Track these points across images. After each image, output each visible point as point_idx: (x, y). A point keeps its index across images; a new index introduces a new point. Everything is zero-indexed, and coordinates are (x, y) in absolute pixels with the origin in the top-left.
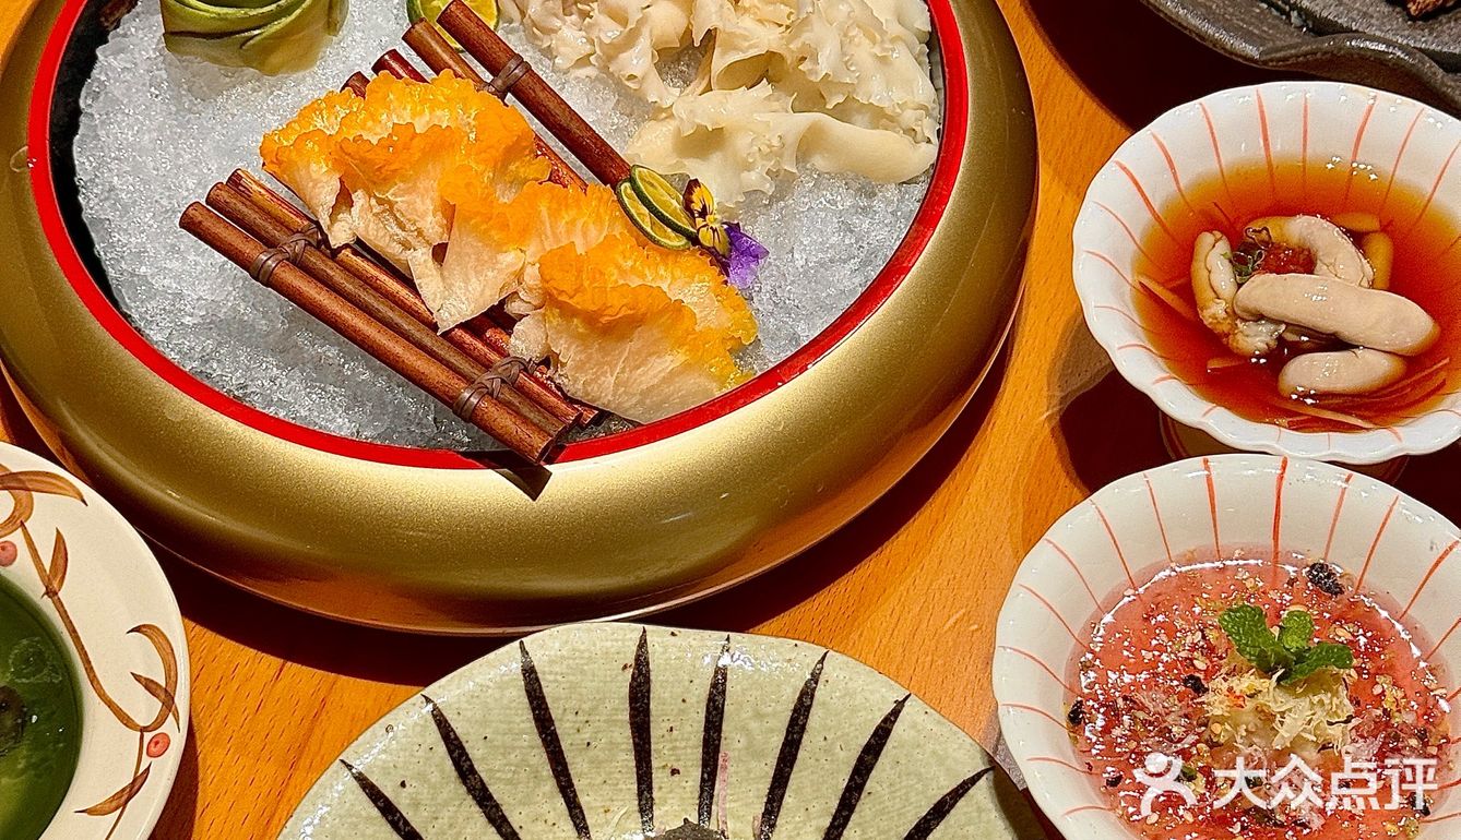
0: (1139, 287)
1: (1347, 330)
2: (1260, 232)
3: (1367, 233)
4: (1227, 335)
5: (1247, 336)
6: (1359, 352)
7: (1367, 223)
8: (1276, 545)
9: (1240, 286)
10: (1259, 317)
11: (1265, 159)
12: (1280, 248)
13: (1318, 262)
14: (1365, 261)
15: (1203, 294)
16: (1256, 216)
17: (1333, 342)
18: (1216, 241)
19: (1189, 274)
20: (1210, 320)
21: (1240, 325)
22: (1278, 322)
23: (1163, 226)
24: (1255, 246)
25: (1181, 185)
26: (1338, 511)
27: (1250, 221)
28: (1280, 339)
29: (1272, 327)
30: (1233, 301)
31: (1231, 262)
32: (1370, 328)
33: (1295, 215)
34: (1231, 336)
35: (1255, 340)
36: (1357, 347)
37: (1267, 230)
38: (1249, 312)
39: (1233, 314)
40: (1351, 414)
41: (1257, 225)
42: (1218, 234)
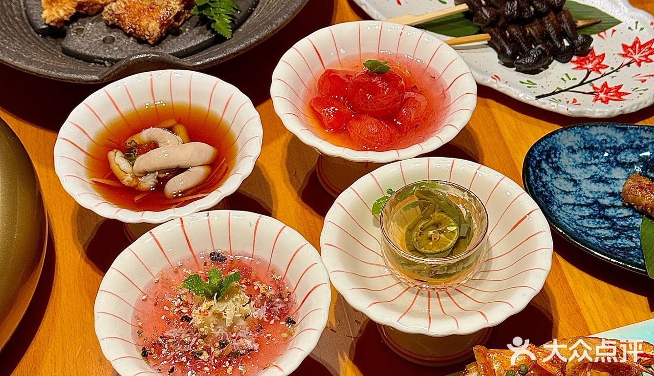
0: (93, 183)
1: (182, 163)
2: (131, 143)
3: (173, 126)
4: (137, 186)
5: (145, 182)
6: (191, 169)
7: (171, 123)
8: (193, 253)
9: (133, 165)
10: (146, 173)
11: (120, 116)
12: (142, 145)
13: (159, 144)
14: (177, 136)
15: (120, 175)
16: (127, 138)
17: (179, 170)
18: (116, 153)
19: (111, 170)
20: (128, 183)
21: (140, 179)
22: (154, 172)
23: (92, 156)
24: (132, 148)
25: (92, 138)
26: (210, 228)
27: (126, 140)
28: (158, 178)
29: (153, 175)
30: (133, 172)
31: (125, 158)
32: (190, 158)
33: (142, 131)
34: (139, 186)
35: (148, 183)
36: (189, 168)
37: (134, 141)
38: (141, 173)
39: (135, 177)
40: (198, 194)
41: (129, 141)
42: (115, 150)
